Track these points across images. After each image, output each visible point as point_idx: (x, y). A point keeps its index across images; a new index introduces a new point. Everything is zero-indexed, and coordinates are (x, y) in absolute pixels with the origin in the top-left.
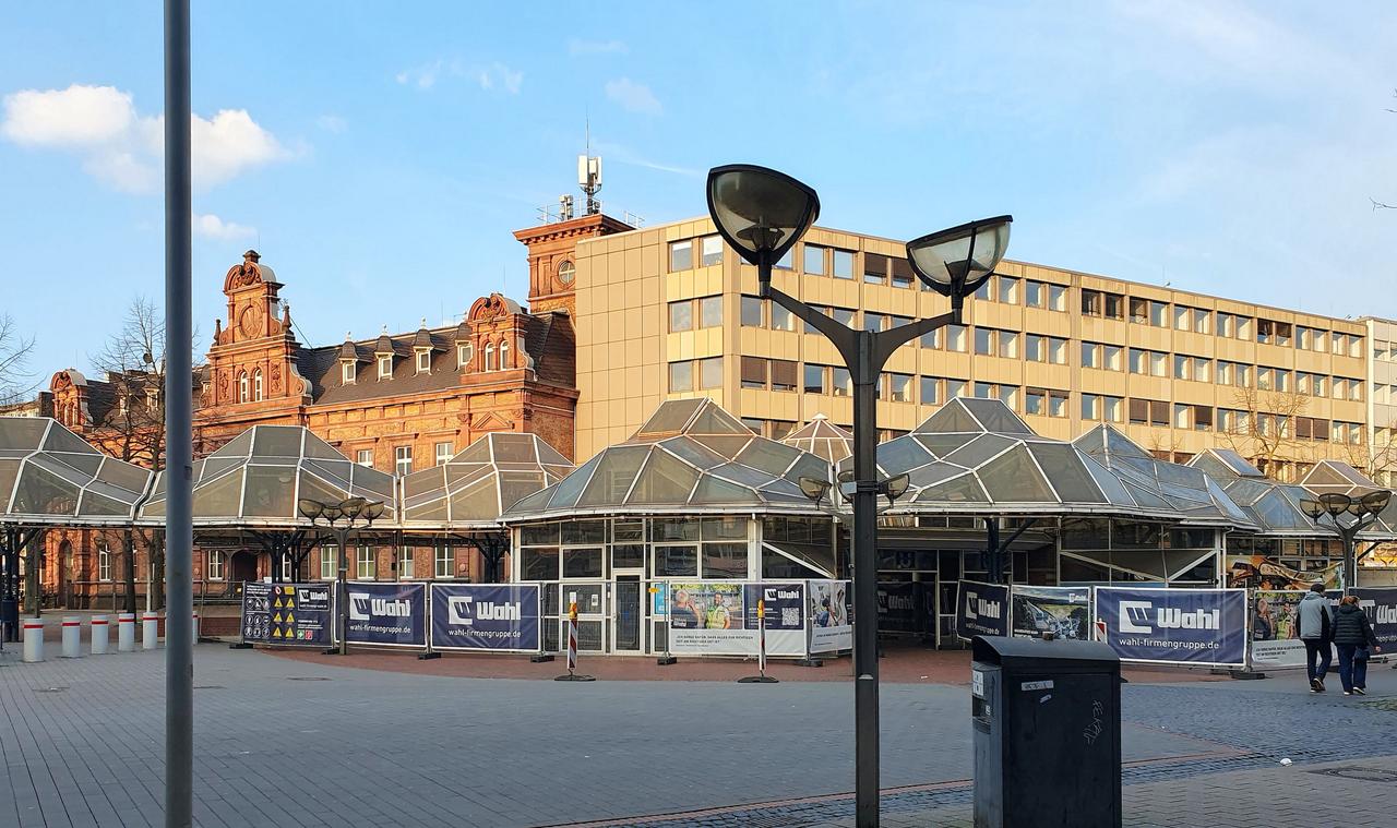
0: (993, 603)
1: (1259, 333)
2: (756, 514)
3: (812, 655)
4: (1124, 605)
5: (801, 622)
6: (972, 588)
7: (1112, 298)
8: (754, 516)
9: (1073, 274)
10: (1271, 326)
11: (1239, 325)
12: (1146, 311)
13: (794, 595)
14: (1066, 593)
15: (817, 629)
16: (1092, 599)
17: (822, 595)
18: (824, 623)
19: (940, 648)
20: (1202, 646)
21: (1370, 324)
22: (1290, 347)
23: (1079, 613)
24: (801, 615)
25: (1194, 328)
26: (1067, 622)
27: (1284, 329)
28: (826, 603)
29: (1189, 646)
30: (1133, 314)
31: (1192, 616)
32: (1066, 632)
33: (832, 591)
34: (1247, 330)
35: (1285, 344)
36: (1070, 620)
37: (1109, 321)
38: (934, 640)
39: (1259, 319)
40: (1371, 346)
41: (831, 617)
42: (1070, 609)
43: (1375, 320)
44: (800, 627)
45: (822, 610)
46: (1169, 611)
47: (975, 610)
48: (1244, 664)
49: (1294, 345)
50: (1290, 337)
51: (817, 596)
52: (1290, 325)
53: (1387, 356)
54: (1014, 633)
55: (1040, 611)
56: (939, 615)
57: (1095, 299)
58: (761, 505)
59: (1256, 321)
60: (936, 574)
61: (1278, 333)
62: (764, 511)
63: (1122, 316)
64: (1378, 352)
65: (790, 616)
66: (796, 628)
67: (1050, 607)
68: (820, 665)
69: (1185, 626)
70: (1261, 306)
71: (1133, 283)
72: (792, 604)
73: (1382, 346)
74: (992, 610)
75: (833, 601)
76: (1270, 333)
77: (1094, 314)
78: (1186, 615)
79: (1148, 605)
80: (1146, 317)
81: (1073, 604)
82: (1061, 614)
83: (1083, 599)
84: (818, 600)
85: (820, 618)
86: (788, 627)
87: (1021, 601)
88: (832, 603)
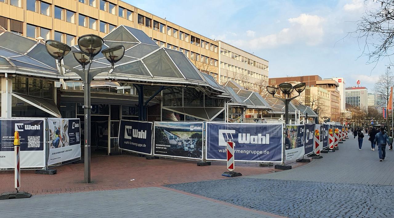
0: (142, 131)
1: (192, 41)
2: (8, 74)
3: (49, 167)
4: (221, 132)
5: (42, 145)
6: (129, 124)
7: (148, 19)
8: (6, 75)
9: (135, 8)
10: (195, 38)
11: (186, 37)
12: (158, 26)
13: (37, 127)
14: (189, 126)
15: (52, 150)
16: (205, 128)
17: (55, 127)
18: (56, 145)
19: (110, 154)
20: (261, 152)
21: (220, 42)
22: (199, 46)
23: (197, 136)
24: (42, 140)
25: (172, 36)
26: (189, 141)
27: (198, 40)
28: (58, 132)
29: (254, 152)
30: (154, 27)
31: (256, 137)
32: (189, 146)
33: (61, 125)
34: (188, 39)
35: (198, 45)
36: (191, 139)
37: (147, 28)
38: (107, 151)
39: (191, 36)
40: (220, 50)
41: (61, 141)
42: (191, 134)
43: (221, 42)
44: (41, 148)
45: (55, 137)
46: (244, 135)
47: (130, 134)
48: (282, 161)
49: (201, 46)
50: (199, 43)
51: (52, 127)
52: (200, 39)
53: (223, 53)
54: (155, 146)
55: (172, 135)
56: (110, 138)
57: (142, 19)
58: (12, 68)
59: (190, 36)
60: (109, 116)
61: (196, 41)
62: (14, 72)
63: (151, 27)
64: (221, 52)
65: (33, 141)
66: (38, 149)
67: (178, 133)
68: (55, 173)
69: (252, 142)
70: (192, 32)
71: (155, 16)
72: (35, 133)
73: (222, 50)
74: (142, 135)
75: (62, 131)
76: (194, 41)
77: (142, 24)
78: (252, 137)
79: (234, 132)
80: (158, 28)
81: (192, 131)
82: (185, 136)
83: (199, 128)
84: (53, 131)
85: (55, 142)
86: (32, 149)
87: (159, 130)
88: (61, 133)
